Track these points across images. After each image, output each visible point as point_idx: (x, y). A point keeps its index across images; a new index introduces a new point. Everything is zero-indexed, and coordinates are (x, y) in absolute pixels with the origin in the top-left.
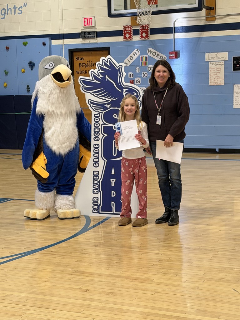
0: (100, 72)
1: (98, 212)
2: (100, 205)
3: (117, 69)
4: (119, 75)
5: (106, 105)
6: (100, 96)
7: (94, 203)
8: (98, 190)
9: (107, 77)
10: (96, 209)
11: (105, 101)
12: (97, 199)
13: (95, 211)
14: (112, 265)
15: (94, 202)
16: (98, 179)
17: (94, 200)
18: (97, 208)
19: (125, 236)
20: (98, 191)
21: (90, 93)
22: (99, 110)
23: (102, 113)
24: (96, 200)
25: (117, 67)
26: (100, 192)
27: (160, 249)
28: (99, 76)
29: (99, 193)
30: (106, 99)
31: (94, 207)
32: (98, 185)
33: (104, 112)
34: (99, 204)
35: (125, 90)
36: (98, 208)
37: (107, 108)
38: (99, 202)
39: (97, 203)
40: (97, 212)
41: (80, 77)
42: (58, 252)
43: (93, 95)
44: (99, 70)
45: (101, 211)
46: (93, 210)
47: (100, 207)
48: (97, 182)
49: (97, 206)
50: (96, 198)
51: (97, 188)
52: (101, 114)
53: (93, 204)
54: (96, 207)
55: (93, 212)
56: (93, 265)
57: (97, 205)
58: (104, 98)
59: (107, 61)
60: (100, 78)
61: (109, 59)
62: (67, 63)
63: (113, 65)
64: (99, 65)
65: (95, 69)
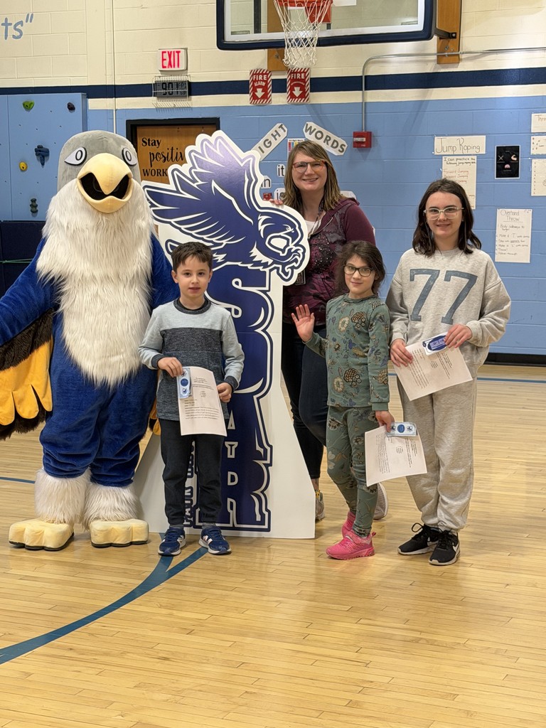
0: (195, 172)
1: (193, 524)
2: (197, 506)
4: (247, 180)
5: (215, 256)
8: (192, 469)
10: (186, 517)
11: (211, 244)
13: (185, 522)
20: (191, 472)
24: (186, 493)
29: (195, 476)
30: (214, 240)
32: (192, 455)
34: (195, 503)
35: (262, 218)
36: (193, 515)
37: (215, 264)
38: (194, 498)
39: (189, 502)
44: (194, 167)
45: (199, 522)
47: (198, 511)
50: (186, 489)
51: (190, 462)
54: (186, 511)
57: (189, 505)
58: (208, 237)
59: (213, 143)
60: (197, 185)
61: (219, 140)
62: (123, 151)
63: (230, 155)
64: (193, 154)
65: (184, 165)
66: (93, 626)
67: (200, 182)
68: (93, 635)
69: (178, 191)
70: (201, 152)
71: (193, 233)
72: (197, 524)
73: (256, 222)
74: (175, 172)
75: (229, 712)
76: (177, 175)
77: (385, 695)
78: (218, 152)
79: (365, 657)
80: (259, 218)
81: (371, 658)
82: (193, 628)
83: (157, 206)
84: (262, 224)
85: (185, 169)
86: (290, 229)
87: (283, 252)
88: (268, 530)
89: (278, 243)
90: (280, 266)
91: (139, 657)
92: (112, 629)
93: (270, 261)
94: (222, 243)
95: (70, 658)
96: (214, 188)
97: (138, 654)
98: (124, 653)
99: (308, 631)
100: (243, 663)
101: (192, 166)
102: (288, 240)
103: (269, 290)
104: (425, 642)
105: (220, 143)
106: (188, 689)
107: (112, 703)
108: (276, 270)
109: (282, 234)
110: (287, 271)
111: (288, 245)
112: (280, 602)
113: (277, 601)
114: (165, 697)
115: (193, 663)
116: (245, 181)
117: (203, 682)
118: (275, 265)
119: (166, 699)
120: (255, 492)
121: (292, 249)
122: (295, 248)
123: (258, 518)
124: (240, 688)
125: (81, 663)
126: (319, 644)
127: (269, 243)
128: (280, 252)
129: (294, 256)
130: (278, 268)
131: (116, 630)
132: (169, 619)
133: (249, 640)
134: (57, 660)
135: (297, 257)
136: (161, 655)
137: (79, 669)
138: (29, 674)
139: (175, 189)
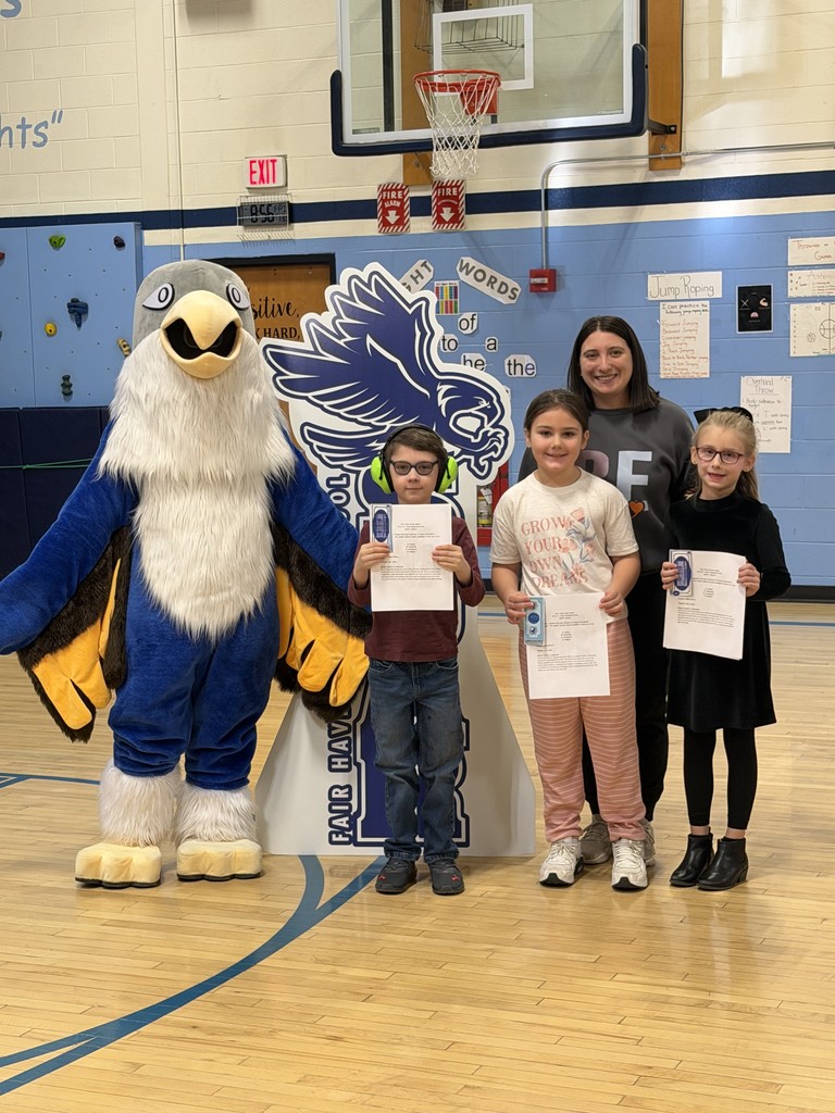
0: (340, 324)
1: (353, 841)
2: (358, 813)
3: (410, 311)
4: (418, 333)
5: (374, 444)
6: (347, 412)
7: (334, 808)
8: (350, 758)
9: (370, 340)
10: (342, 831)
11: (369, 428)
12: (347, 790)
13: (340, 838)
14: (451, 1104)
15: (334, 801)
16: (349, 717)
17: (334, 796)
18: (347, 826)
20: (349, 763)
21: (306, 398)
22: (345, 464)
23: (358, 473)
24: (342, 794)
25: (410, 306)
26: (358, 766)
27: (624, 1013)
28: (341, 337)
29: (354, 768)
30: (372, 421)
31: (335, 822)
32: (348, 738)
33: (363, 470)
34: (355, 809)
35: (443, 388)
36: (353, 826)
38: (354, 802)
39: (346, 808)
40: (347, 839)
41: (265, 341)
42: (221, 1031)
43: (322, 407)
44: (339, 317)
45: (363, 836)
46: (331, 834)
47: (359, 820)
48: (346, 728)
49: (347, 818)
50: (342, 788)
51: (347, 749)
52: (353, 476)
53: (331, 811)
54: (343, 822)
55: (331, 842)
56: (373, 1101)
57: (346, 813)
58: (364, 418)
59: (367, 281)
60: (345, 343)
61: (374, 277)
62: (228, 288)
63: (392, 297)
64: (336, 297)
65: (325, 314)
66: (221, 991)
67: (349, 338)
68: (222, 1004)
69: (318, 353)
70: (348, 294)
71: (341, 412)
72: (360, 839)
73: (435, 393)
76: (315, 329)
77: (677, 1086)
78: (373, 293)
79: (632, 1031)
80: (439, 388)
81: (642, 1032)
82: (370, 992)
83: (286, 375)
84: (444, 397)
85: (326, 319)
86: (484, 404)
87: (476, 437)
88: (466, 844)
89: (468, 424)
90: (472, 458)
91: (296, 1037)
92: (251, 996)
93: (457, 450)
94: (385, 427)
95: (195, 1041)
96: (371, 346)
97: (296, 1033)
98: (274, 1031)
99: (540, 993)
100: (455, 1043)
101: (335, 314)
102: (482, 419)
103: (457, 493)
104: (718, 1007)
105: (376, 280)
106: (379, 1083)
107: (268, 1106)
108: (465, 464)
109: (473, 410)
110: (482, 464)
111: (482, 427)
113: (487, 950)
114: (345, 1095)
115: (378, 1044)
116: (415, 336)
117: (397, 1072)
118: (464, 456)
119: (348, 1099)
121: (488, 431)
122: (492, 431)
124: (456, 1080)
125: (214, 1048)
127: (455, 424)
128: (471, 437)
129: (492, 442)
130: (469, 461)
131: (257, 996)
132: (331, 979)
133: (456, 1008)
134: (175, 1043)
135: (496, 443)
136: (329, 1033)
137: (211, 1056)
138: (138, 1066)
139: (312, 349)
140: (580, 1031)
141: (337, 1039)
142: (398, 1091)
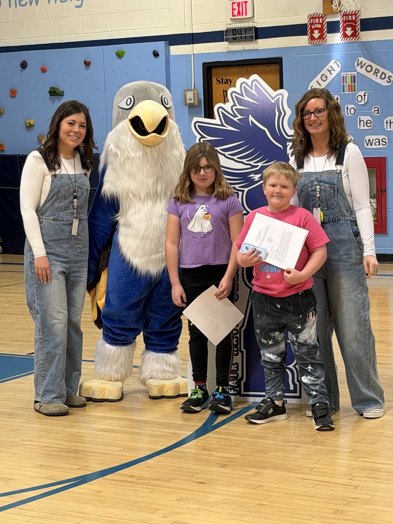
0: (236, 109)
1: (239, 393)
2: (242, 378)
3: (273, 101)
4: (277, 114)
5: (252, 175)
6: (238, 158)
8: (238, 348)
9: (251, 118)
11: (249, 166)
12: (236, 366)
13: (232, 392)
14: (249, 511)
18: (236, 385)
19: (286, 444)
20: (237, 351)
22: (237, 186)
23: (243, 191)
25: (273, 98)
26: (242, 352)
27: (353, 475)
28: (235, 116)
29: (240, 354)
30: (251, 163)
31: (230, 383)
32: (237, 337)
33: (246, 190)
34: (240, 376)
35: (290, 144)
36: (239, 386)
37: (253, 182)
38: (240, 372)
39: (236, 375)
40: (236, 392)
41: (195, 119)
42: (146, 478)
44: (235, 105)
45: (244, 391)
47: (242, 382)
49: (236, 381)
52: (240, 193)
56: (210, 509)
57: (235, 378)
58: (247, 161)
59: (250, 85)
60: (238, 120)
61: (255, 82)
62: (162, 97)
63: (264, 94)
64: (234, 94)
65: (227, 104)
66: (150, 461)
67: (240, 117)
68: (149, 467)
69: (222, 125)
70: (240, 93)
71: (235, 158)
72: (243, 393)
73: (285, 147)
74: (220, 110)
75: (243, 516)
76: (222, 112)
77: (365, 507)
78: (254, 92)
79: (355, 483)
80: (288, 144)
81: (360, 483)
82: (226, 463)
83: (205, 138)
84: (290, 149)
85: (228, 106)
88: (299, 397)
91: (182, 482)
92: (165, 464)
94: (258, 166)
95: (131, 482)
96: (251, 121)
97: (182, 480)
98: (171, 479)
99: (315, 466)
100: (260, 486)
101: (233, 104)
105: (255, 84)
106: (216, 502)
107: (158, 510)
112: (297, 446)
113: (295, 446)
114: (197, 506)
115: (222, 486)
116: (275, 115)
117: (227, 497)
119: (198, 508)
120: (288, 366)
123: (292, 388)
124: (255, 501)
125: (138, 485)
126: (321, 474)
131: (167, 464)
132: (209, 457)
133: (268, 471)
134: (120, 483)
136: (199, 480)
137: (136, 489)
138: (99, 492)
139: (220, 124)
140: (328, 482)
141: (202, 483)
142: (224, 505)
